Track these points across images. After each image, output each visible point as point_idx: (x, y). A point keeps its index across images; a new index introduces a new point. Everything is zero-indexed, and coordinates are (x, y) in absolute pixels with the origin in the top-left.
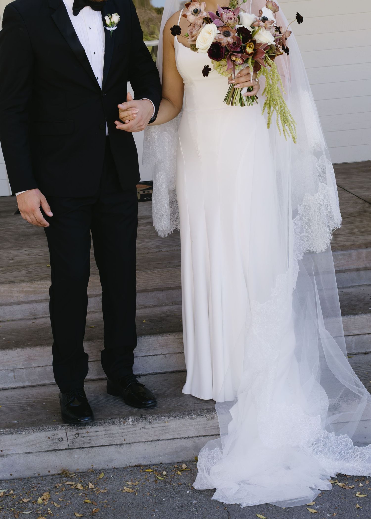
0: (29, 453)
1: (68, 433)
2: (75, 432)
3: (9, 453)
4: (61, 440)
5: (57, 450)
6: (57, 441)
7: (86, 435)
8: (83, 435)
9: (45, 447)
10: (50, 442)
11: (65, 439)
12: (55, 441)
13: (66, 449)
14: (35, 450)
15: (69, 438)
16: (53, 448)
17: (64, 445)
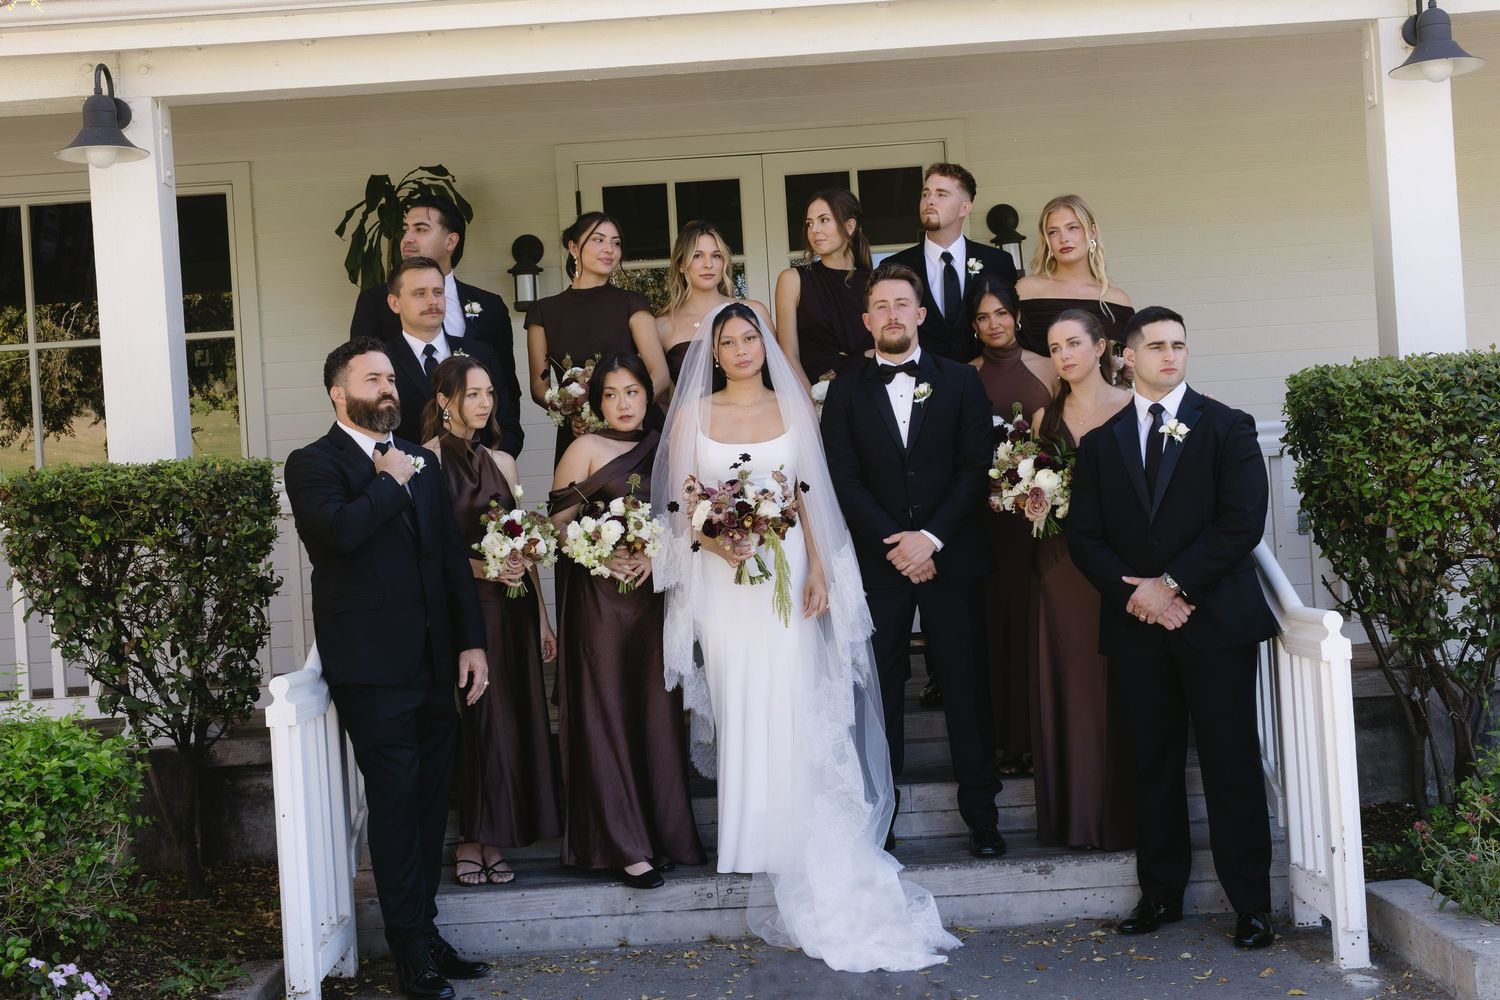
0: (670, 912)
1: (719, 887)
2: (727, 887)
3: (646, 910)
4: (709, 896)
5: (705, 909)
6: (705, 897)
7: (741, 891)
8: (737, 891)
9: (690, 904)
10: (696, 899)
11: (715, 895)
12: (702, 897)
13: (715, 909)
14: (678, 908)
15: (720, 894)
16: (700, 906)
17: (713, 903)
